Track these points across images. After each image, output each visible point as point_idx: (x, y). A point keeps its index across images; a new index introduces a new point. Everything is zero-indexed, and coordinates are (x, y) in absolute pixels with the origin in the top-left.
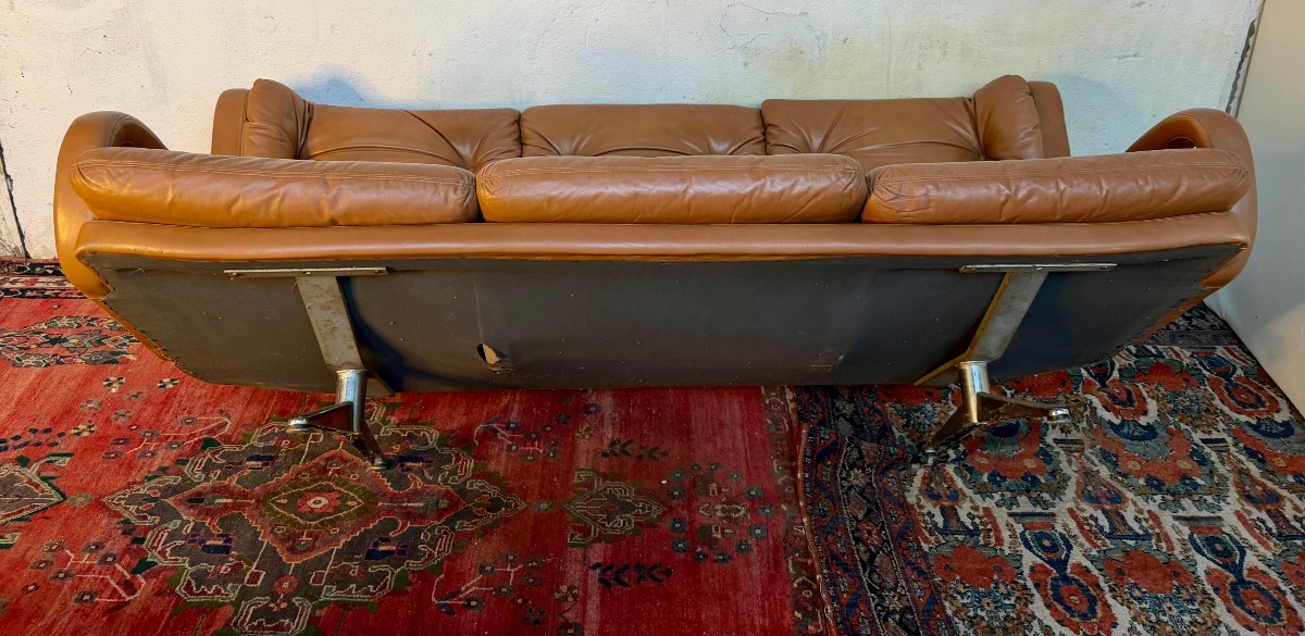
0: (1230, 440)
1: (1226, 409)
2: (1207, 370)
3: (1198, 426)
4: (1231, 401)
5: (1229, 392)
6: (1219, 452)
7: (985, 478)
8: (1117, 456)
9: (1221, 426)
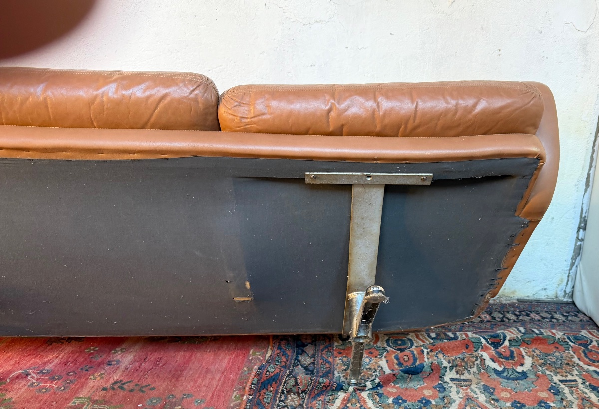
0: (579, 381)
1: (581, 363)
2: (572, 342)
3: (558, 372)
4: (585, 358)
5: (585, 354)
6: (570, 387)
7: (390, 400)
8: (494, 389)
9: (575, 372)
